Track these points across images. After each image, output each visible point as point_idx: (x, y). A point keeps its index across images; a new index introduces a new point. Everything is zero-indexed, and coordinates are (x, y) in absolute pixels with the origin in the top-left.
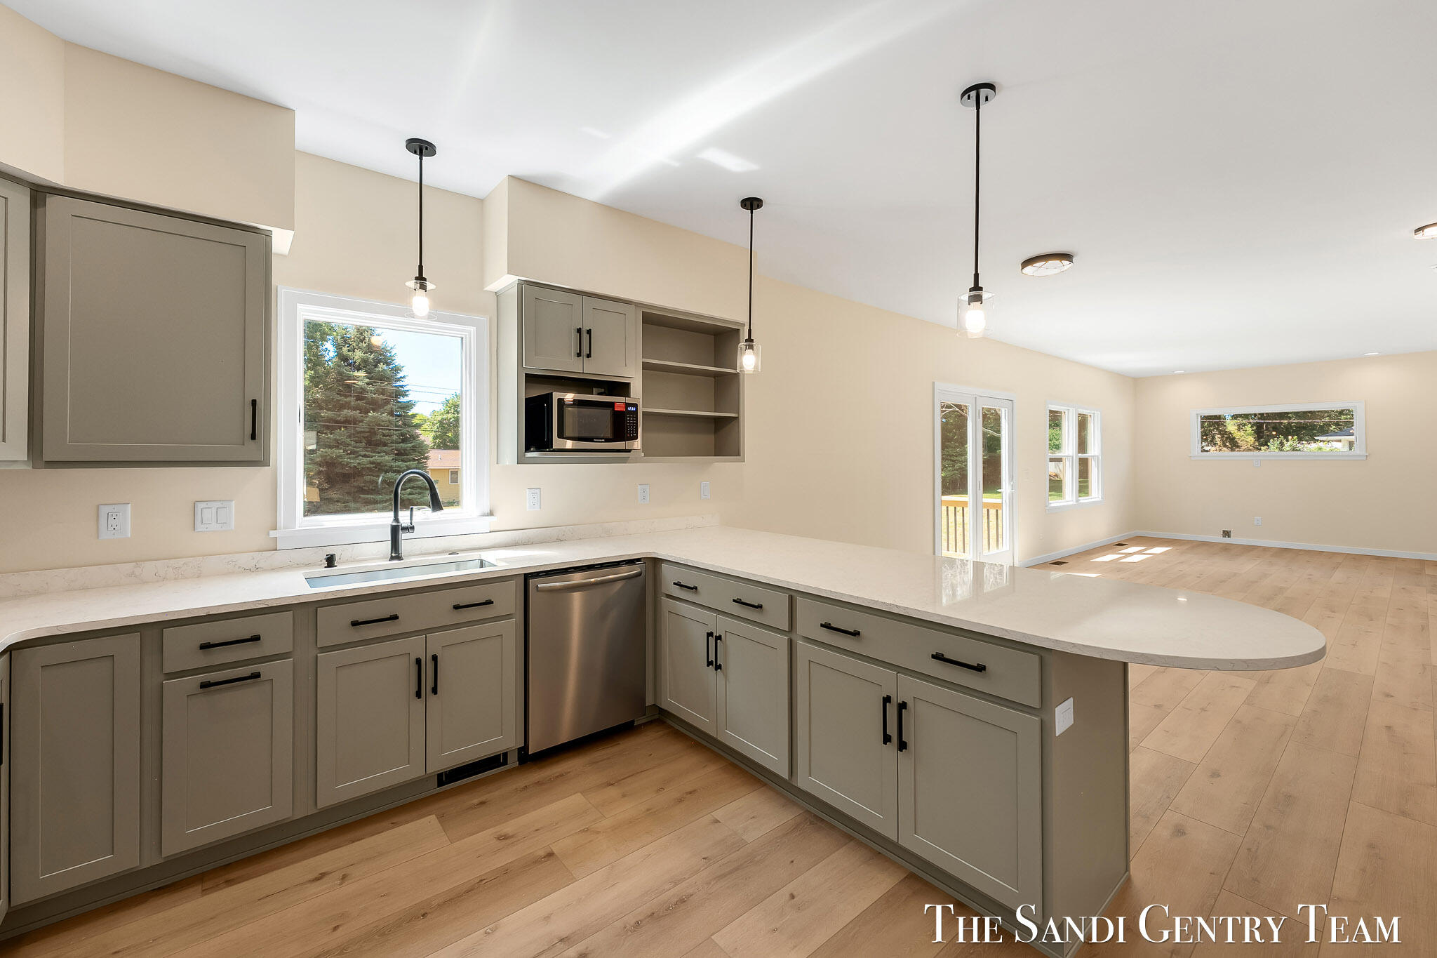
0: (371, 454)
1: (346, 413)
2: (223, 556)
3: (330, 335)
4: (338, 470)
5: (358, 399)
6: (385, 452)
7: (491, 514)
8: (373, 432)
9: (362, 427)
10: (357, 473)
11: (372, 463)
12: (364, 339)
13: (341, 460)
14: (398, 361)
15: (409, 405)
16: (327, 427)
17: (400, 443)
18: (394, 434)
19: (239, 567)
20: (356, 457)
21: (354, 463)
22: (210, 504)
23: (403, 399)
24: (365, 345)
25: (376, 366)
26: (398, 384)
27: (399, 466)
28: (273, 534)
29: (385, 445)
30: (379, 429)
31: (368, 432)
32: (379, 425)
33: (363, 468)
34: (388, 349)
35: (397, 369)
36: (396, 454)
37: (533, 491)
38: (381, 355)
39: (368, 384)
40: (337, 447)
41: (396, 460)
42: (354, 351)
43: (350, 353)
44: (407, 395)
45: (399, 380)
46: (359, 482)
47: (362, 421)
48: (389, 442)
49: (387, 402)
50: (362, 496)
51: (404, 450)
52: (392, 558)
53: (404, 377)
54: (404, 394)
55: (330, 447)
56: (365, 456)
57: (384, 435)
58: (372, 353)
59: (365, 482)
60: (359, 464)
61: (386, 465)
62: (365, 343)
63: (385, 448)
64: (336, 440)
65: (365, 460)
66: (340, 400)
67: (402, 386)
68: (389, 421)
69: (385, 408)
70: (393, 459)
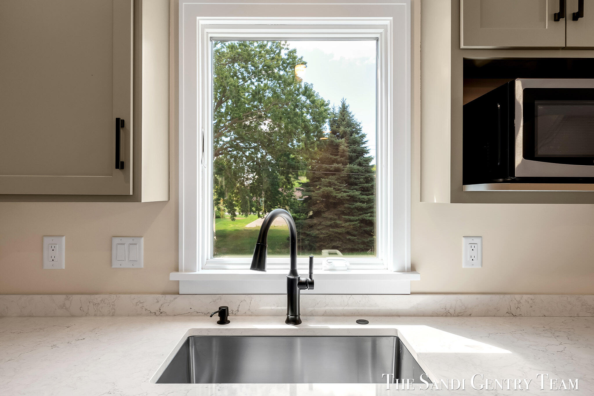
0: (348, 190)
1: (335, 165)
2: (133, 296)
3: (327, 118)
4: (331, 200)
5: (342, 156)
6: (355, 189)
7: (413, 269)
8: (349, 177)
9: (344, 174)
10: (340, 202)
11: (349, 196)
12: (345, 119)
13: (332, 194)
14: (363, 132)
15: (369, 159)
16: (326, 174)
17: (364, 183)
18: (361, 178)
19: (146, 309)
20: (340, 192)
21: (339, 195)
22: (124, 240)
23: (366, 156)
24: (345, 123)
25: (351, 135)
26: (363, 146)
27: (364, 198)
28: (174, 276)
29: (356, 185)
30: (353, 175)
31: (346, 177)
32: (352, 172)
33: (344, 199)
34: (358, 124)
35: (363, 136)
36: (362, 191)
37: (470, 240)
38: (354, 128)
39: (347, 147)
40: (330, 186)
41: (363, 195)
42: (339, 127)
43: (337, 129)
44: (369, 153)
45: (364, 143)
46: (341, 208)
47: (343, 170)
48: (358, 183)
49: (357, 157)
50: (343, 217)
51: (367, 188)
52: (288, 321)
53: (367, 141)
54: (367, 152)
55: (327, 187)
56: (345, 192)
57: (355, 179)
58: (349, 127)
59: (345, 208)
60: (342, 197)
61: (356, 198)
62: (345, 121)
63: (356, 187)
64: (330, 183)
65: (345, 194)
66: (332, 158)
67: (366, 147)
68: (358, 170)
69: (356, 161)
70: (360, 194)
